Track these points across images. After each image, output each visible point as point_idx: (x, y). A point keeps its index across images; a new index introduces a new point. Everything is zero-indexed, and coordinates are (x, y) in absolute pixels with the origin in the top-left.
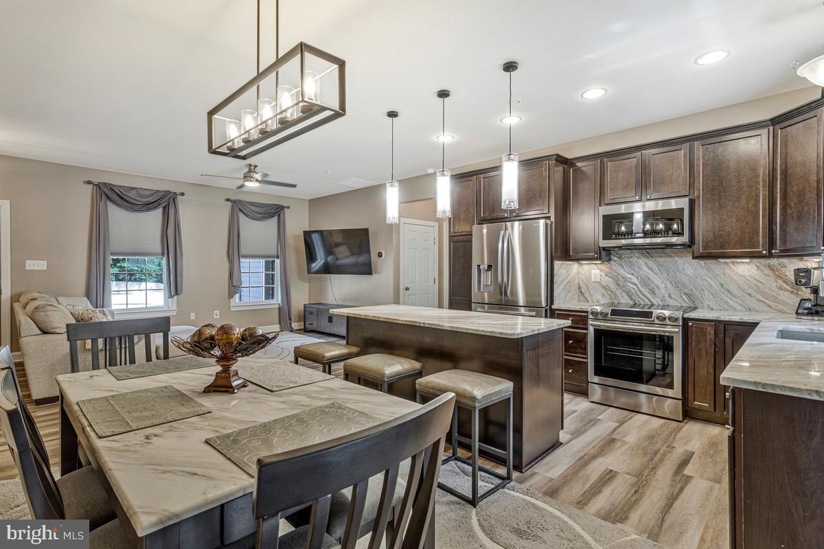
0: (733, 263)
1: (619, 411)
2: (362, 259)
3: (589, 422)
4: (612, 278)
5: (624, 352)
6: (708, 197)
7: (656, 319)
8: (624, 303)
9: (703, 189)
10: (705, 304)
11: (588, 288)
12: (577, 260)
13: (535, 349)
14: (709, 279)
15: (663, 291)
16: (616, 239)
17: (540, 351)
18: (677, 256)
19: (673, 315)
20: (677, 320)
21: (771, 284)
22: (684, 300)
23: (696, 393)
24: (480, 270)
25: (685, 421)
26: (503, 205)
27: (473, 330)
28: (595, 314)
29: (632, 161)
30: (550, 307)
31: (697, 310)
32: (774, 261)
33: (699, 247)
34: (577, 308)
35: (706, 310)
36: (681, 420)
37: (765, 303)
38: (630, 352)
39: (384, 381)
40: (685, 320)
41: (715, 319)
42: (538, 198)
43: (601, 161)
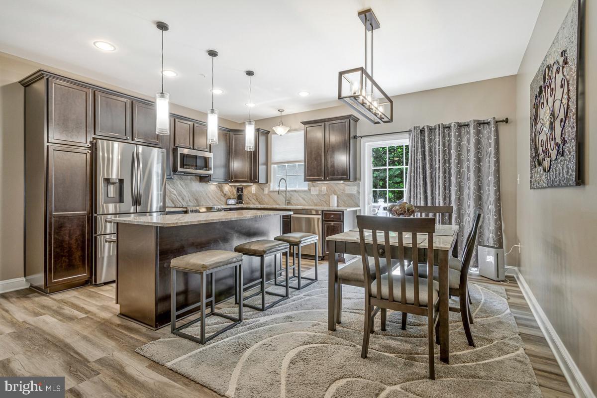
15: (187, 198)
16: (186, 168)
43: (175, 119)
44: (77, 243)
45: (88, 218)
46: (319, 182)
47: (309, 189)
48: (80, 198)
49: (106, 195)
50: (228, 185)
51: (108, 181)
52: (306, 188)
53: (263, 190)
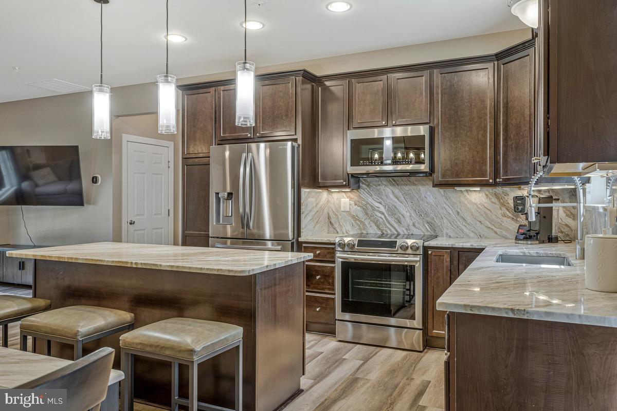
0: (467, 191)
1: (365, 347)
2: (71, 186)
3: (335, 361)
4: (360, 207)
5: (371, 285)
6: (446, 125)
7: (399, 248)
8: (373, 233)
9: (441, 117)
10: (445, 232)
11: (338, 218)
12: (326, 187)
13: (271, 287)
14: (447, 207)
15: (408, 219)
16: (364, 165)
17: (278, 289)
18: (421, 185)
19: (415, 244)
20: (418, 248)
21: (498, 212)
22: (426, 228)
23: (435, 322)
24: (219, 199)
25: (425, 350)
26: (237, 121)
27: (196, 268)
28: (342, 245)
29: (379, 85)
30: (297, 240)
31: (437, 238)
32: (499, 190)
33: (438, 176)
34: (325, 240)
35: (445, 238)
36: (422, 350)
37: (492, 229)
38: (376, 285)
39: (78, 341)
40: (425, 249)
41: (451, 246)
42: (284, 118)
43: (350, 82)
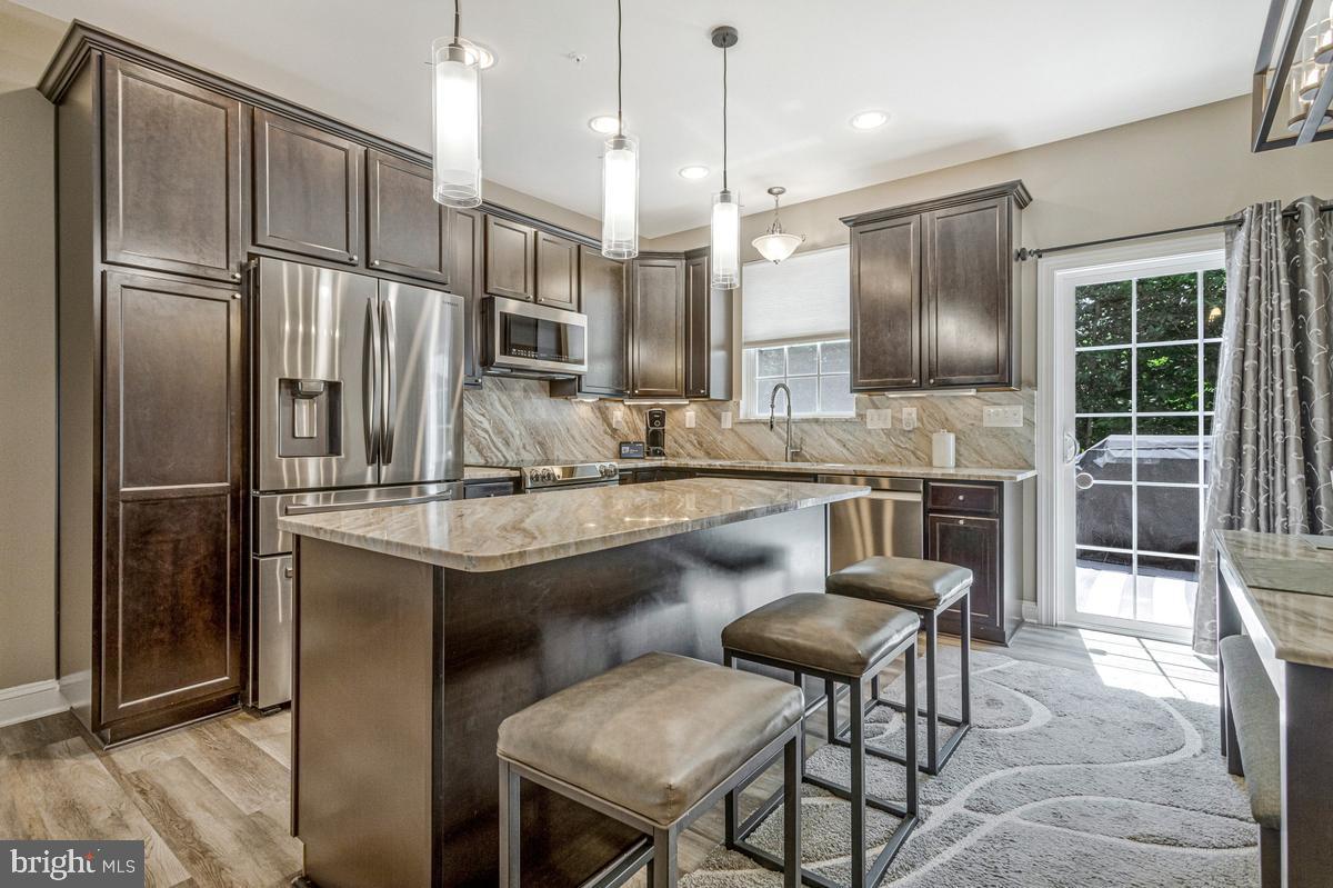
14: (558, 422)
15: (517, 439)
16: (517, 356)
43: (485, 216)
44: (199, 582)
45: (235, 501)
46: (892, 395)
47: (858, 415)
48: (210, 440)
49: (289, 432)
50: (621, 405)
51: (292, 387)
52: (851, 413)
53: (719, 419)
